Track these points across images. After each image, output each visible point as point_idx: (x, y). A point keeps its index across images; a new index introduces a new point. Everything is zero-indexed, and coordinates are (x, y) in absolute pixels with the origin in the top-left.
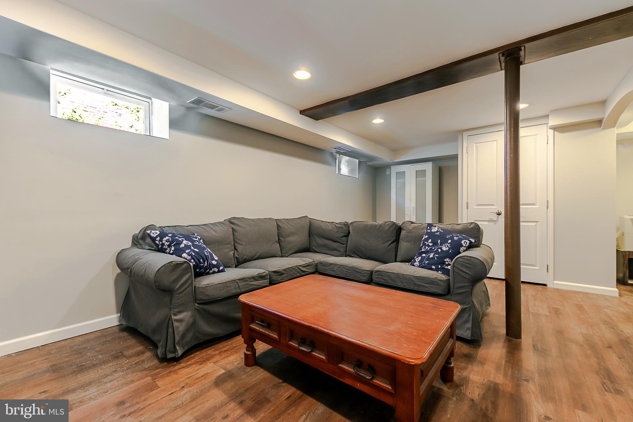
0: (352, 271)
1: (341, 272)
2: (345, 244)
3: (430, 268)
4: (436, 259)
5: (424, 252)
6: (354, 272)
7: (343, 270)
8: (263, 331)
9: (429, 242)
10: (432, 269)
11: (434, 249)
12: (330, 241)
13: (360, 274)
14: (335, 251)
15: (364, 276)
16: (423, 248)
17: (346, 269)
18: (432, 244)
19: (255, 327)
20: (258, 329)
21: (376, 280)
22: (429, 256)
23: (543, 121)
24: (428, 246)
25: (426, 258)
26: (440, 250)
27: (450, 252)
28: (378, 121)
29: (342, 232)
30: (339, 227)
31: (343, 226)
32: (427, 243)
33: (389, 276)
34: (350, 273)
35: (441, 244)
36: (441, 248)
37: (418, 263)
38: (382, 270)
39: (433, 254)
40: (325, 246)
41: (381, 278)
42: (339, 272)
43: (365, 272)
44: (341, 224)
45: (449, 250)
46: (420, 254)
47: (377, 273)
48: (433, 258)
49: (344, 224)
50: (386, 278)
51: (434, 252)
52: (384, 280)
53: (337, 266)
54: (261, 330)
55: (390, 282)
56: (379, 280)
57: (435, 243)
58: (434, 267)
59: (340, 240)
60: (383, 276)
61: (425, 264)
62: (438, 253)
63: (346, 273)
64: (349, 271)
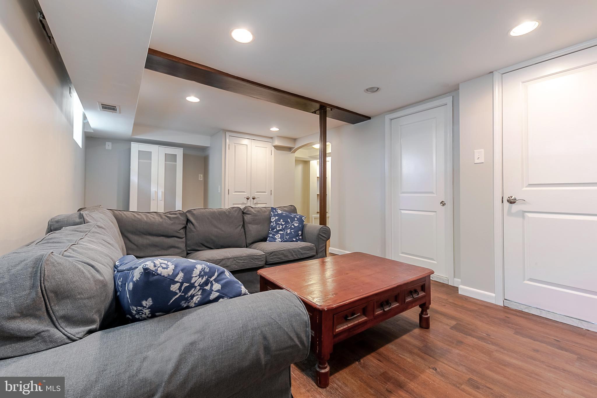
0: (249, 260)
1: (236, 265)
2: (183, 237)
3: (292, 240)
4: (293, 233)
5: (281, 230)
6: (252, 260)
7: (238, 262)
8: (352, 324)
9: (282, 222)
10: (293, 241)
11: (289, 226)
12: (162, 237)
13: (257, 260)
14: (172, 249)
15: (263, 261)
16: (277, 227)
17: (241, 260)
18: (284, 223)
19: (342, 328)
20: (346, 326)
21: (272, 260)
22: (287, 232)
23: (270, 140)
24: (282, 225)
25: (285, 234)
26: (293, 226)
27: (300, 226)
28: (193, 99)
29: (180, 224)
30: (174, 218)
31: (179, 215)
32: (280, 223)
33: (283, 254)
34: (247, 262)
35: (292, 222)
36: (293, 225)
37: (279, 240)
38: (275, 251)
39: (289, 230)
40: (155, 246)
41: (276, 257)
42: (235, 265)
43: (262, 257)
44: (175, 214)
45: (299, 225)
46: (277, 232)
47: (272, 254)
48: (291, 233)
49: (179, 213)
50: (280, 256)
51: (289, 228)
52: (279, 258)
53: (230, 260)
54: (349, 325)
55: (283, 258)
56: (274, 260)
57: (287, 222)
58: (294, 239)
59: (178, 234)
60: (278, 255)
61: (286, 239)
62: (293, 229)
63: (243, 264)
64: (245, 261)
